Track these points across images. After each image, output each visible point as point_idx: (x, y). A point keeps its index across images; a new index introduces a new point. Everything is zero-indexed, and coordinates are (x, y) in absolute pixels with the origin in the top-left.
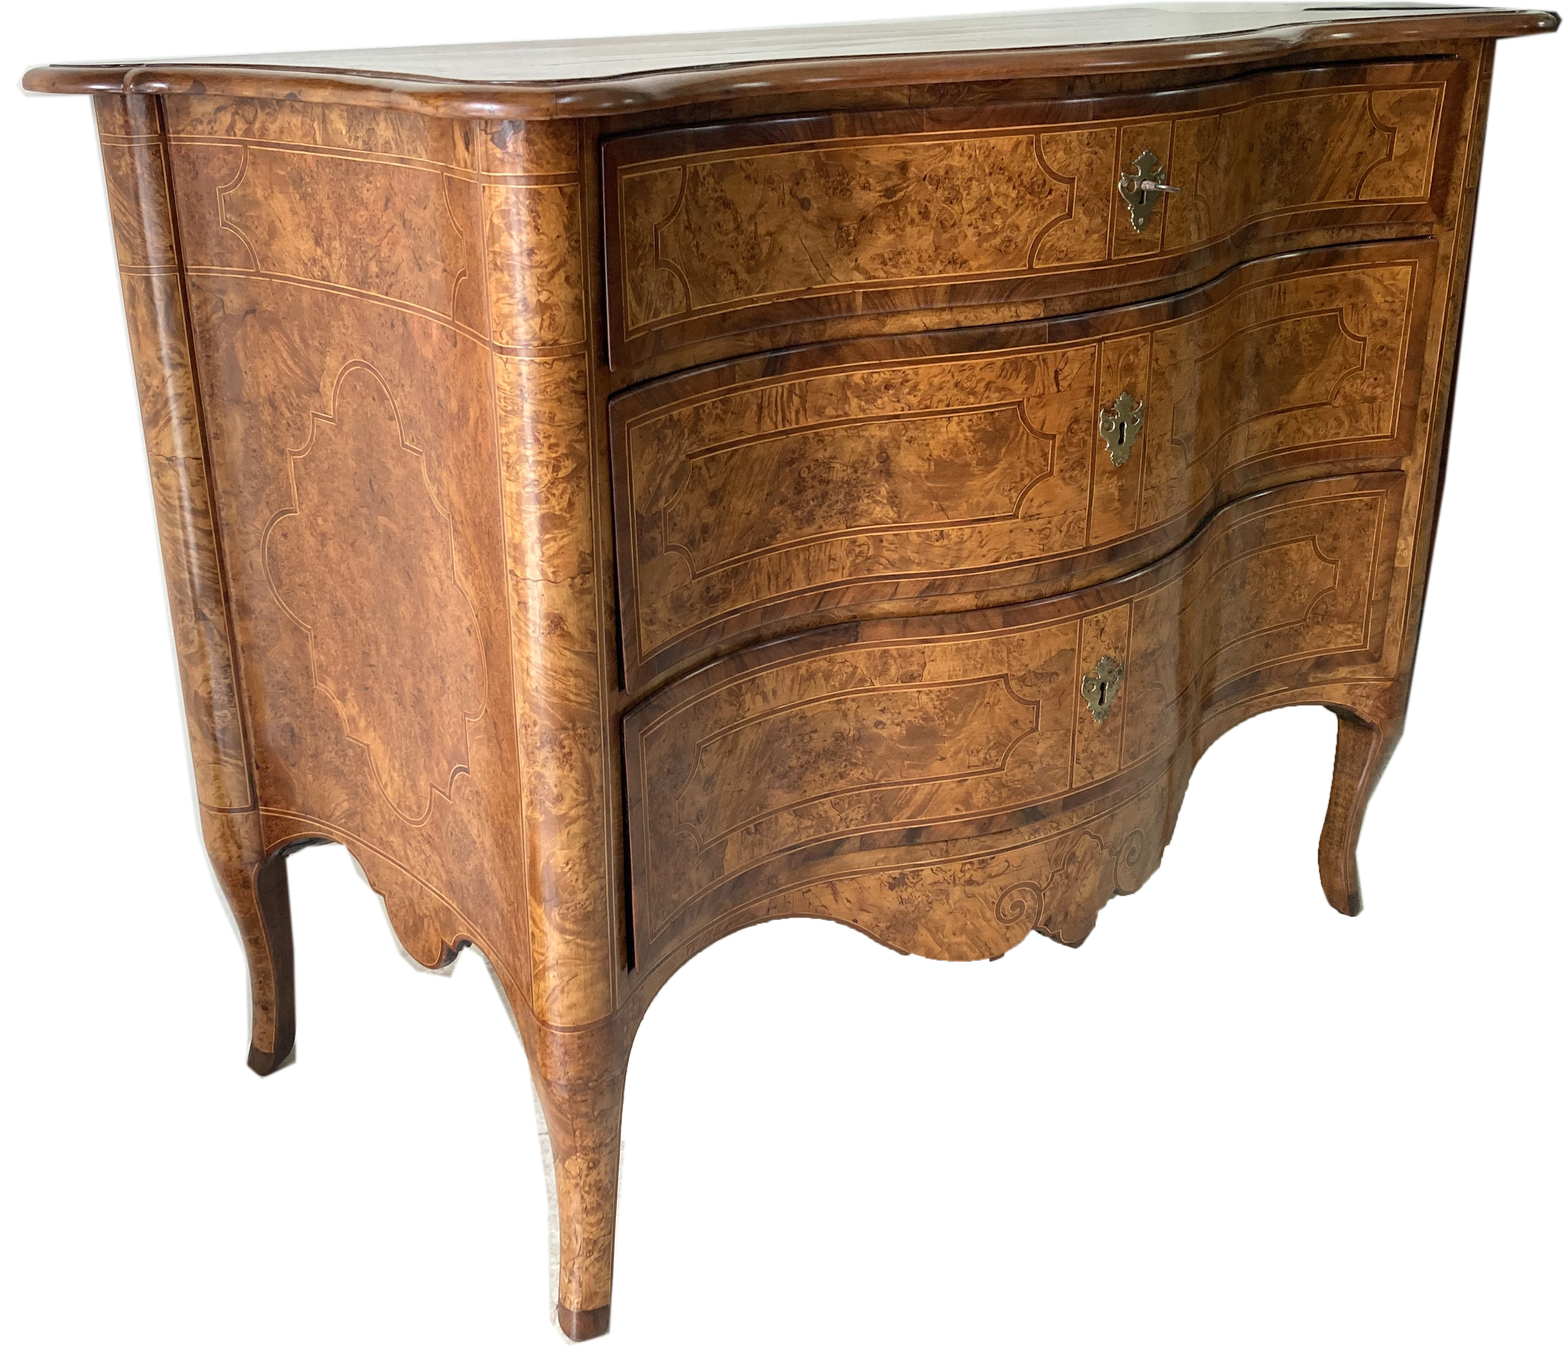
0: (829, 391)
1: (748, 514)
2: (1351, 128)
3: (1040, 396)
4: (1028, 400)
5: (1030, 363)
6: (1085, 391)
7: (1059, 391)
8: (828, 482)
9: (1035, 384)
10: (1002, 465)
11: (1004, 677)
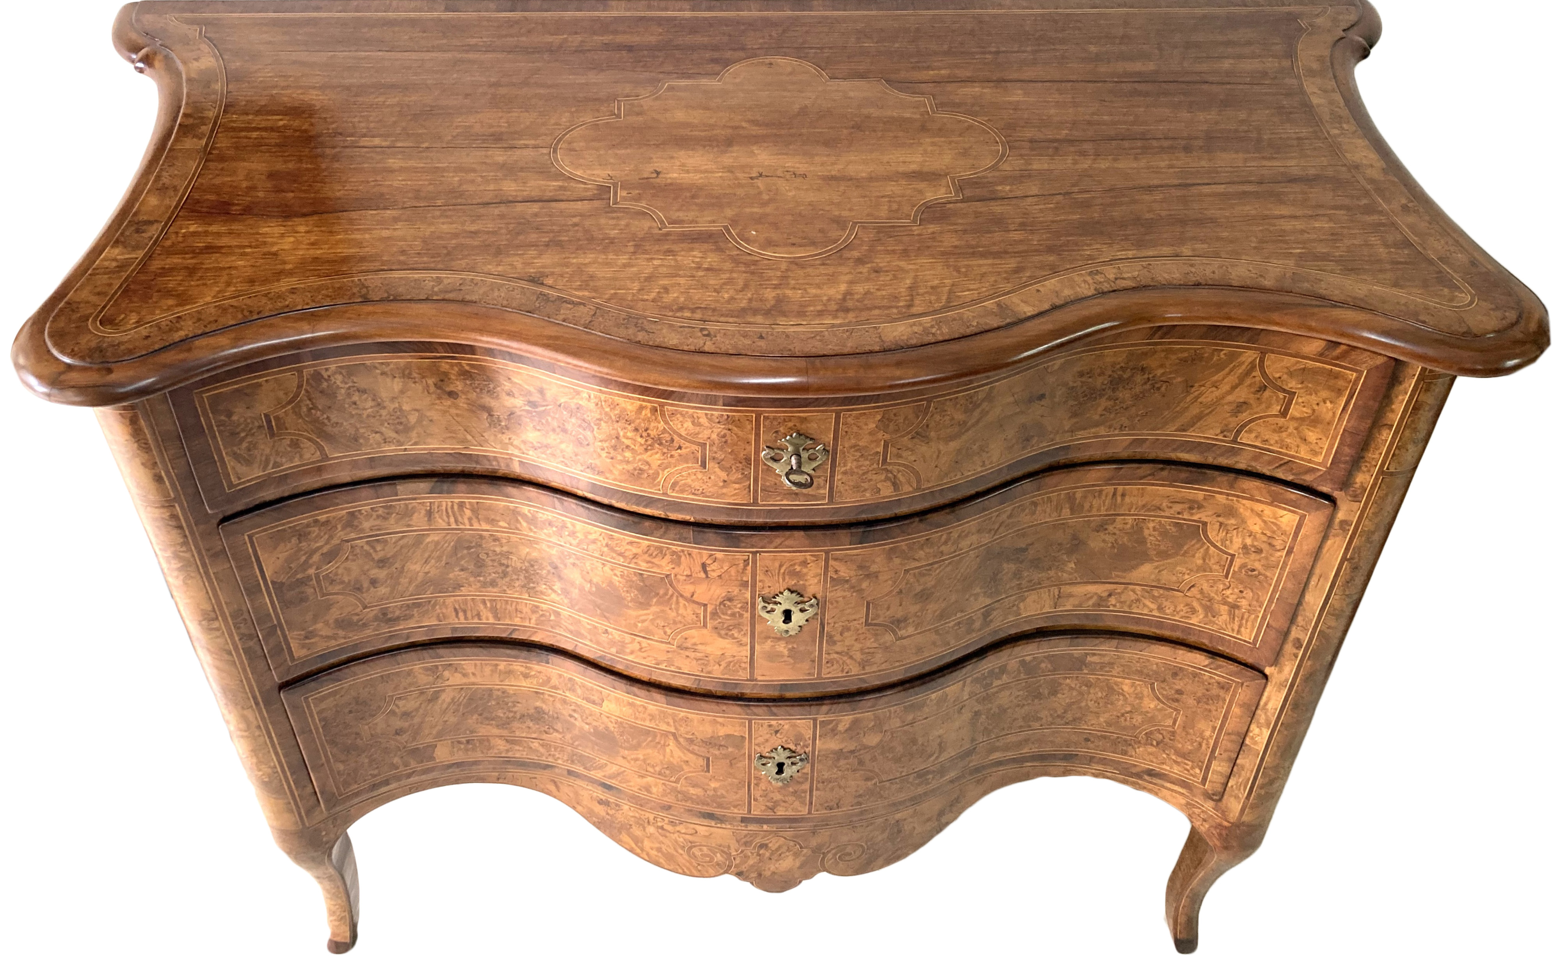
0: (501, 511)
1: (427, 573)
2: (1233, 379)
3: (687, 576)
4: (676, 575)
5: (674, 553)
6: (738, 583)
7: (707, 577)
8: (507, 566)
9: (682, 567)
10: (654, 609)
11: (674, 735)
